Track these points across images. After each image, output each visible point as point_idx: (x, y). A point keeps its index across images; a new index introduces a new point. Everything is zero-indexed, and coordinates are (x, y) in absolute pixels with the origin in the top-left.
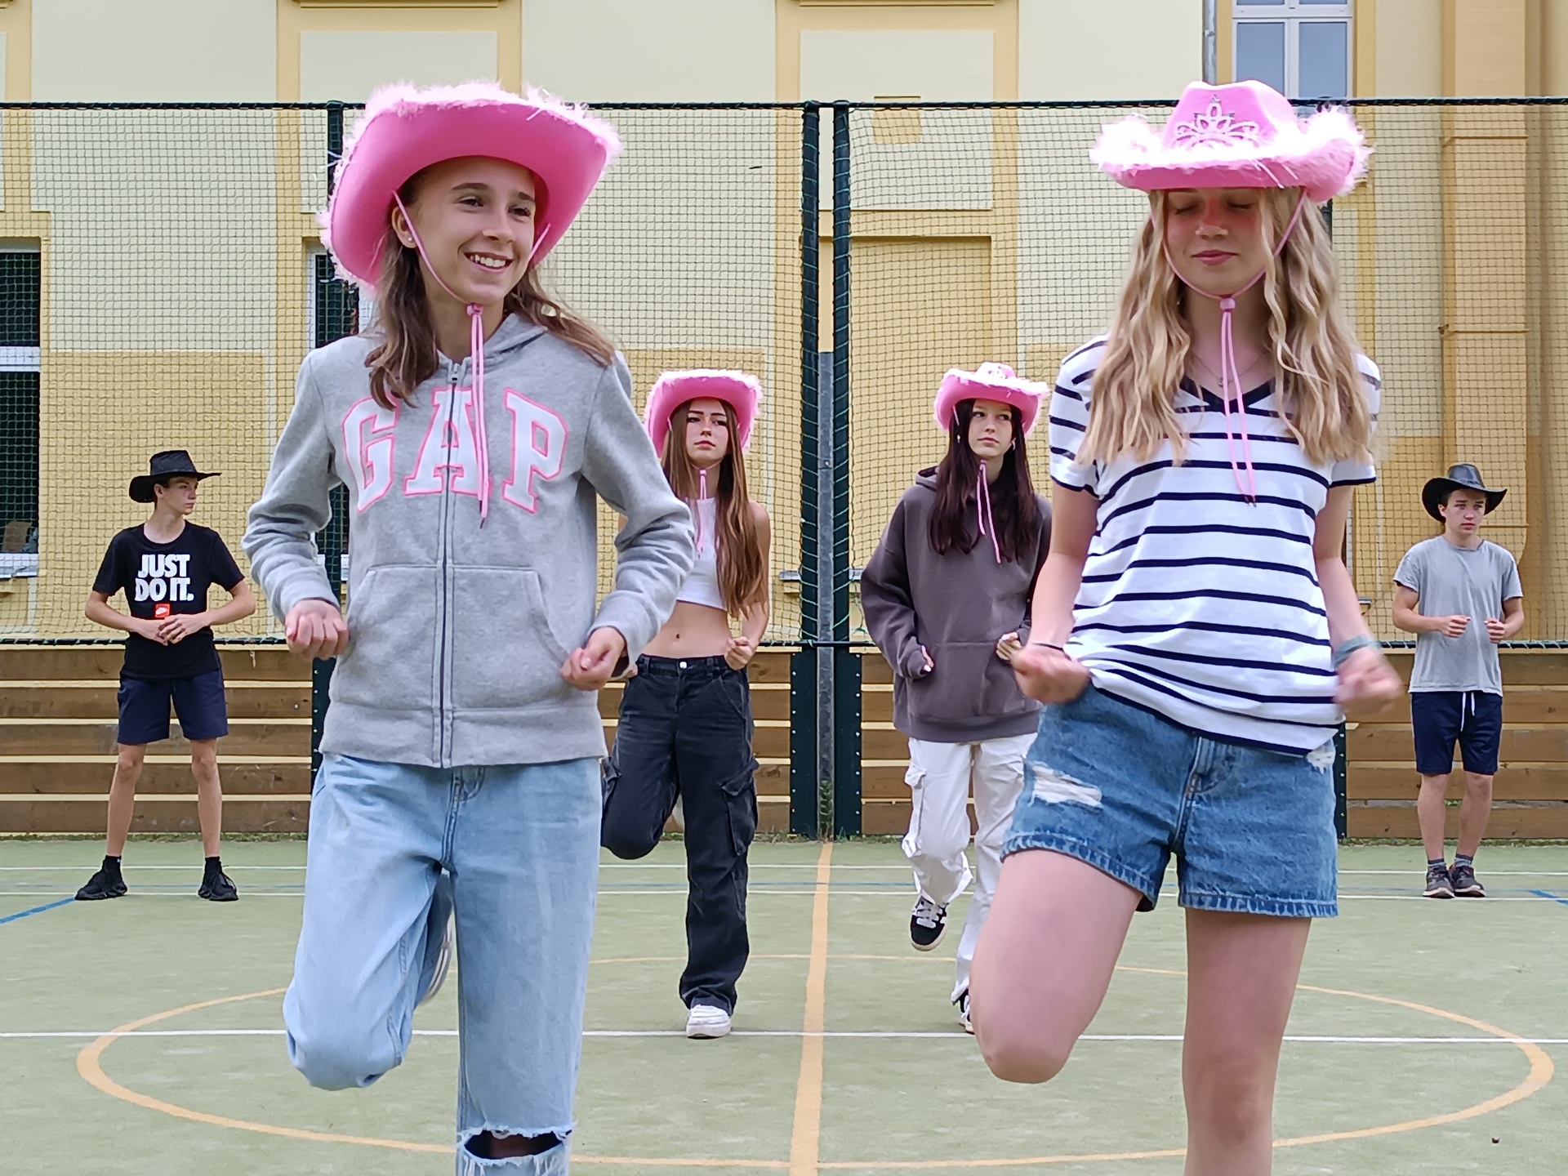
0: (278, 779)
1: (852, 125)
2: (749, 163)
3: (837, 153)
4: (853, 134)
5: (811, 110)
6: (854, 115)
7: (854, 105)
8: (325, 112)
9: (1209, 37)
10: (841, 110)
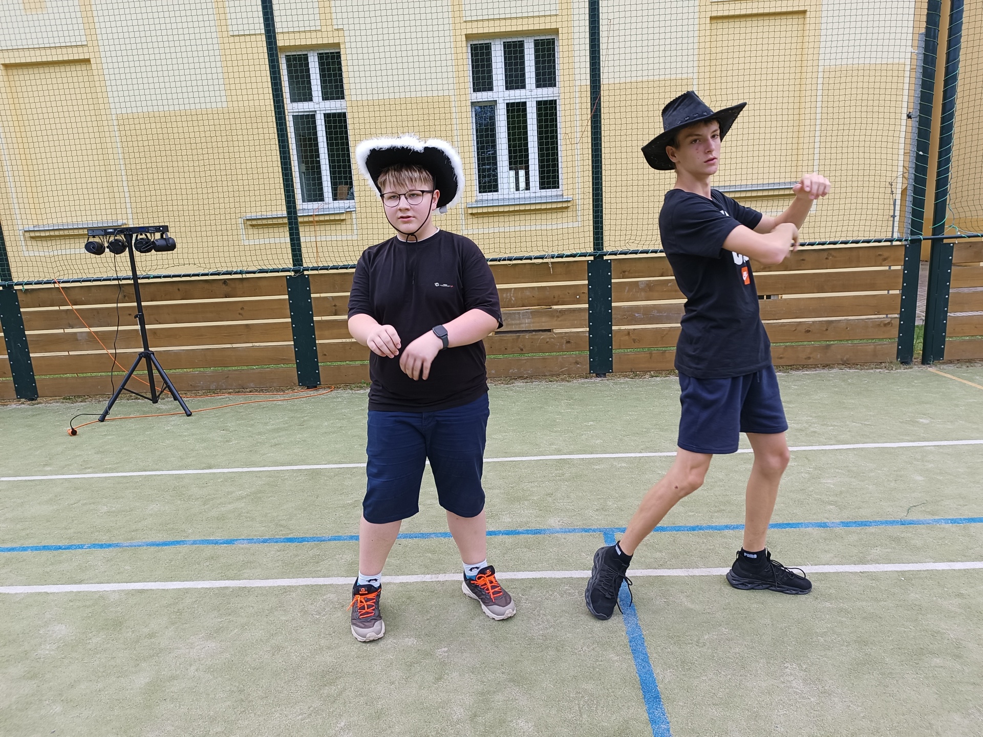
0: (568, 342)
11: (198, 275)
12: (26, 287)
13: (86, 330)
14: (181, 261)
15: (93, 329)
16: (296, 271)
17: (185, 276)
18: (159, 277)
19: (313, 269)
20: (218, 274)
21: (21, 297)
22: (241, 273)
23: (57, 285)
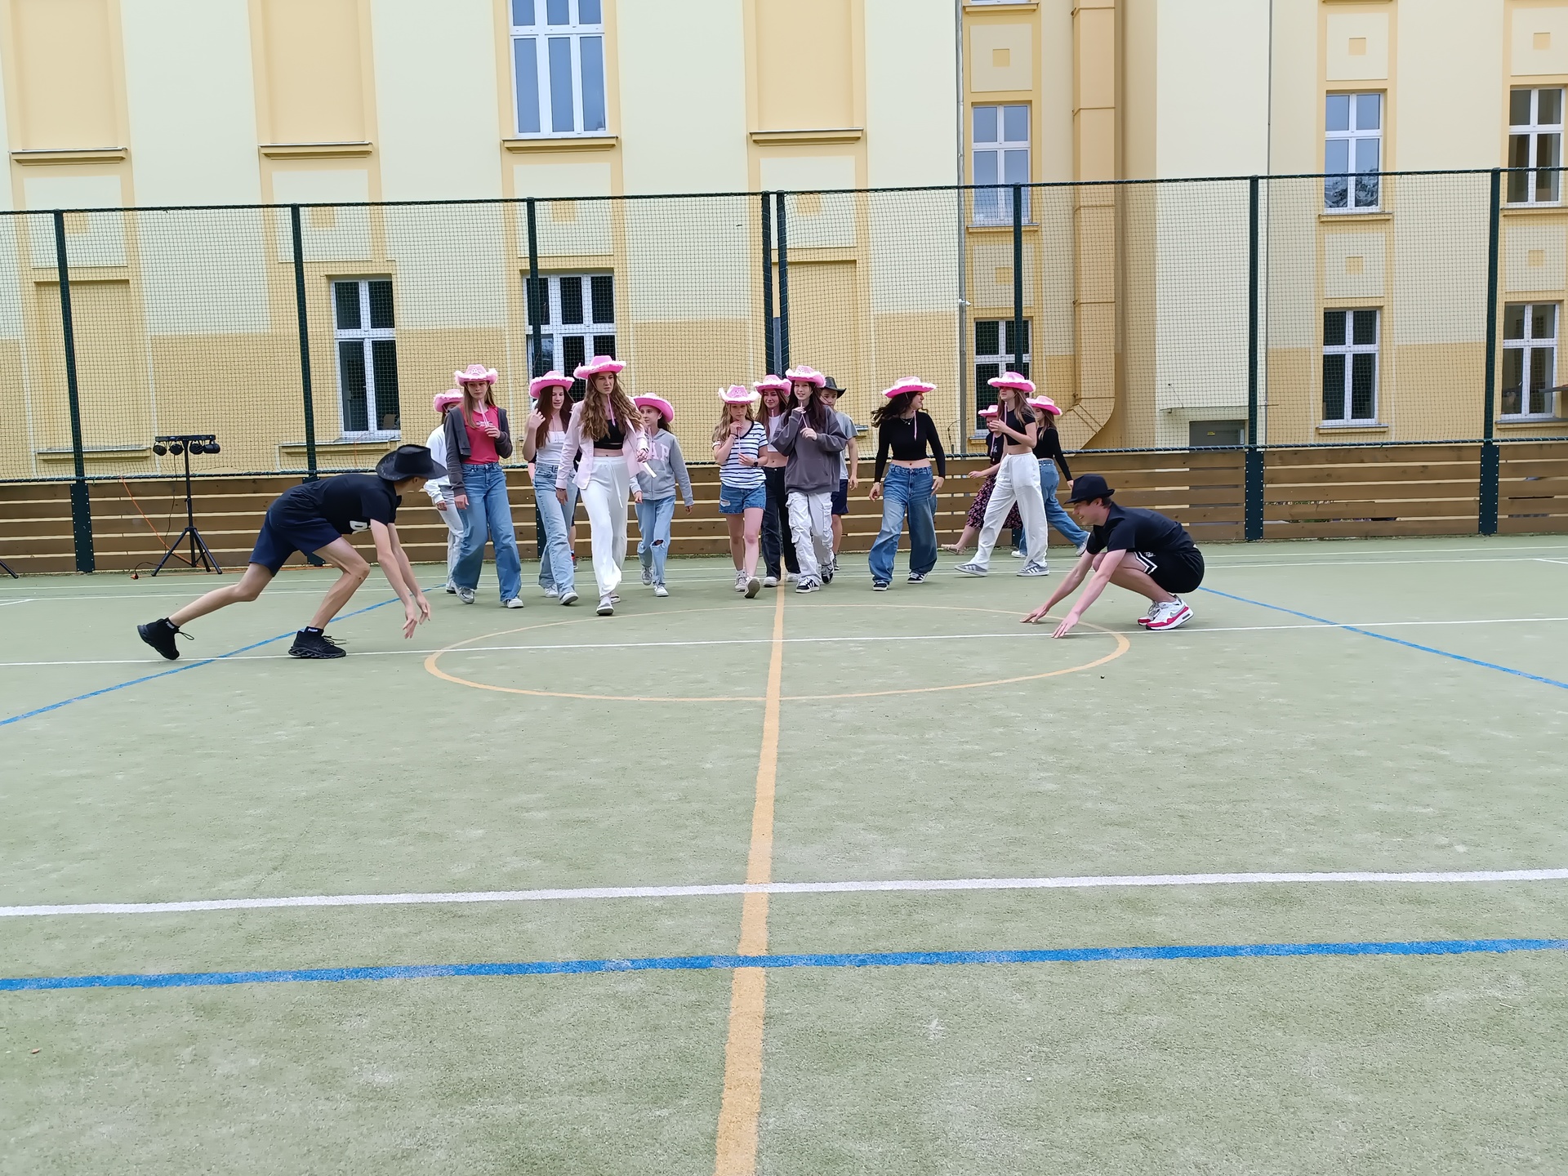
1: (786, 202)
2: (736, 223)
3: (779, 217)
4: (787, 207)
5: (765, 196)
6: (787, 198)
7: (787, 193)
8: (526, 203)
9: (960, 156)
10: (780, 195)
11: (233, 475)
12: (96, 482)
13: (142, 516)
14: (221, 464)
15: (147, 516)
16: (310, 474)
17: (223, 475)
18: (203, 476)
19: (323, 472)
20: (250, 475)
21: (90, 489)
22: (267, 474)
23: (120, 481)
